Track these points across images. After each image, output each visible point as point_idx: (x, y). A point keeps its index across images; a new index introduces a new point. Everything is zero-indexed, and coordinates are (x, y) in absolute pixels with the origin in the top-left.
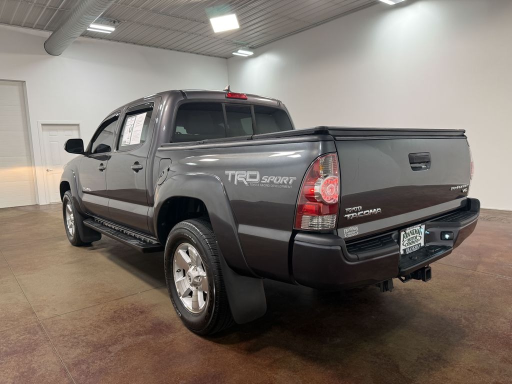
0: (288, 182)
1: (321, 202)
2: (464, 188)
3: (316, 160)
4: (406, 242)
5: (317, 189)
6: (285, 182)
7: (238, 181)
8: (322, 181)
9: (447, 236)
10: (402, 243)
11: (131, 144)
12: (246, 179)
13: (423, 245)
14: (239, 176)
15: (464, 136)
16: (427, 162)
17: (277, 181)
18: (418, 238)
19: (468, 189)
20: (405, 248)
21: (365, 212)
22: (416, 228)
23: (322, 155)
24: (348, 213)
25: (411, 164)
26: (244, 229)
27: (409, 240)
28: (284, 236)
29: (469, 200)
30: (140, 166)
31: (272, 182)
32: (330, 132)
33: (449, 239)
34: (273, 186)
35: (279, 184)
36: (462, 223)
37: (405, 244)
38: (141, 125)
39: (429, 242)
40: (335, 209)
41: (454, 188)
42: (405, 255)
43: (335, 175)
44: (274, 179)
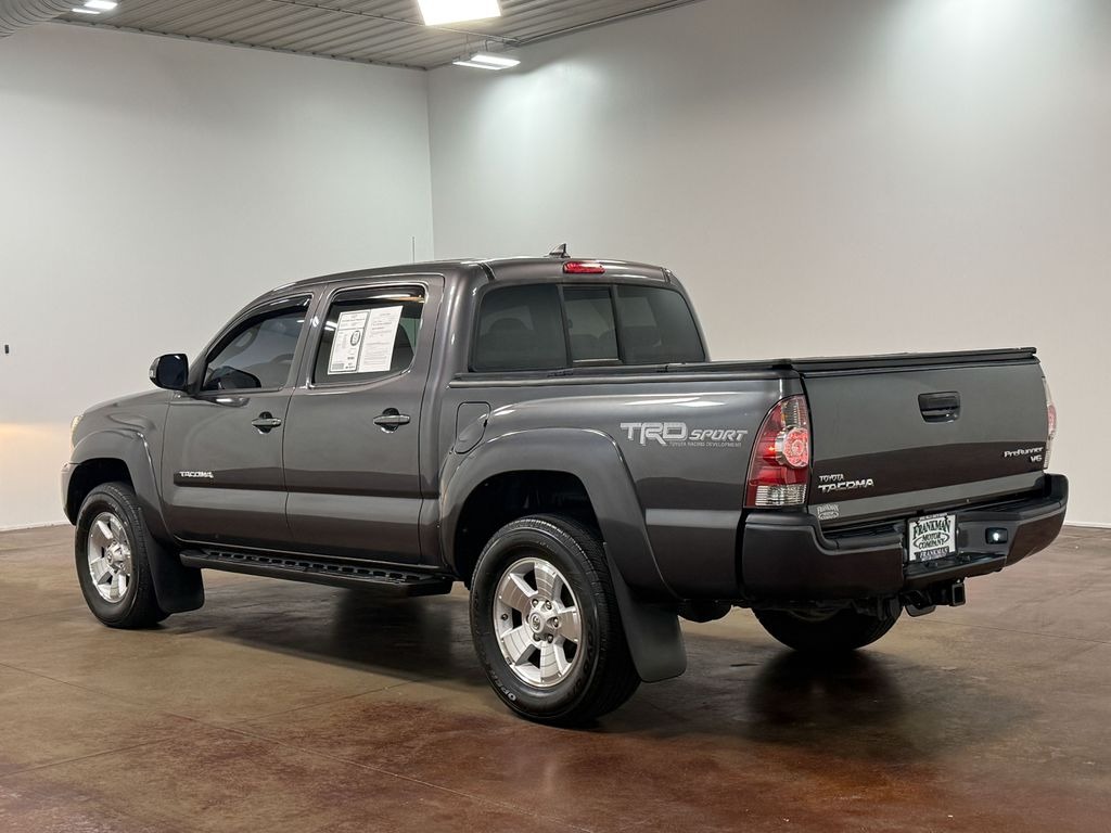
0: (735, 438)
1: (784, 465)
2: (1035, 454)
3: (775, 407)
4: (921, 541)
5: (779, 447)
6: (731, 438)
7: (647, 439)
8: (784, 435)
9: (996, 536)
10: (912, 541)
11: (360, 371)
12: (661, 436)
13: (952, 549)
14: (648, 430)
15: (1033, 358)
16: (953, 408)
17: (717, 436)
18: (942, 536)
19: (1043, 457)
20: (919, 550)
21: (848, 483)
22: (938, 520)
23: (784, 399)
24: (824, 483)
25: (922, 410)
26: (656, 517)
27: (925, 538)
28: (729, 519)
29: (1048, 477)
30: (404, 418)
31: (708, 439)
32: (794, 366)
33: (999, 542)
34: (710, 444)
35: (721, 441)
36: (1023, 513)
37: (917, 544)
38: (390, 331)
39: (964, 546)
40: (803, 475)
41: (1010, 454)
42: (918, 562)
43: (803, 426)
44: (712, 434)
